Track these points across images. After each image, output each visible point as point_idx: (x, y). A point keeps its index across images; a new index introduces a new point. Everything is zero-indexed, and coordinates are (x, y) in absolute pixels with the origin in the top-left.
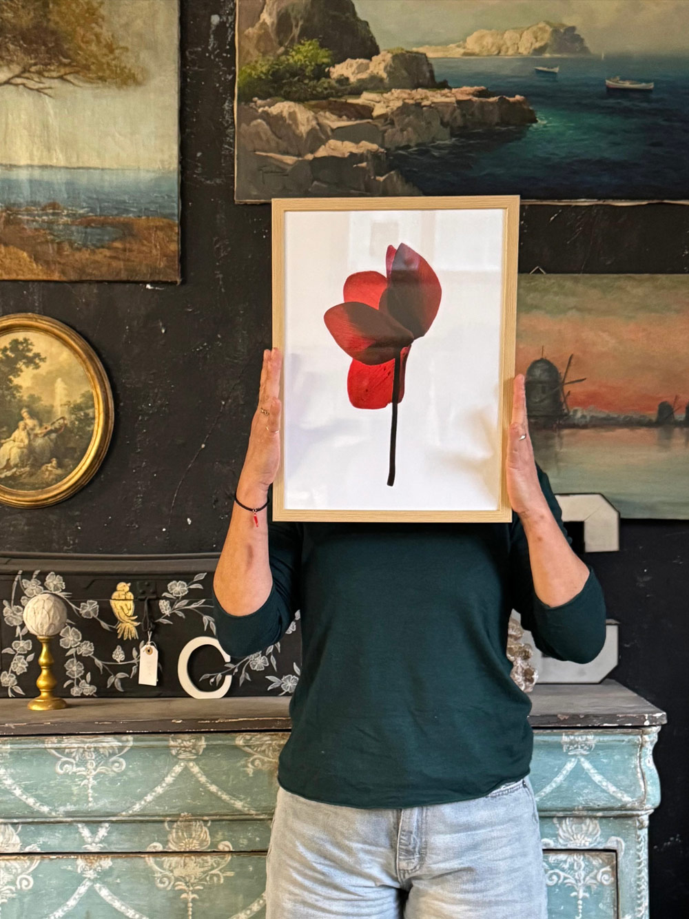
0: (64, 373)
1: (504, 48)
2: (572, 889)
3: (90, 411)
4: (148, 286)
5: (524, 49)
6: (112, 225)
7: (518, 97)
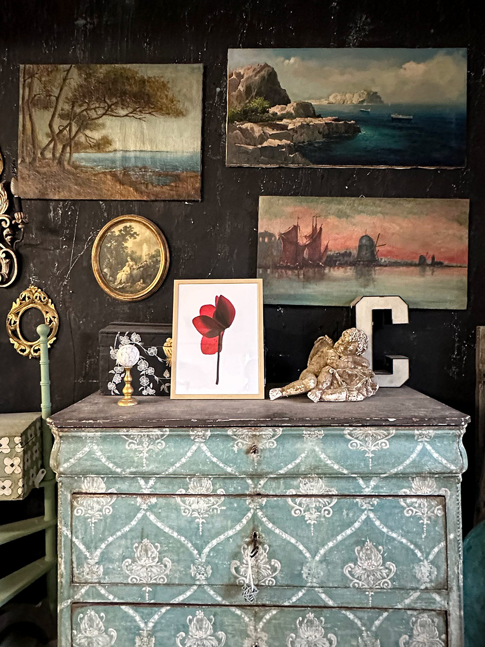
0: (147, 241)
1: (346, 101)
2: (420, 518)
3: (159, 258)
4: (186, 203)
5: (355, 101)
6: (171, 176)
7: (352, 122)
